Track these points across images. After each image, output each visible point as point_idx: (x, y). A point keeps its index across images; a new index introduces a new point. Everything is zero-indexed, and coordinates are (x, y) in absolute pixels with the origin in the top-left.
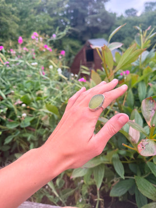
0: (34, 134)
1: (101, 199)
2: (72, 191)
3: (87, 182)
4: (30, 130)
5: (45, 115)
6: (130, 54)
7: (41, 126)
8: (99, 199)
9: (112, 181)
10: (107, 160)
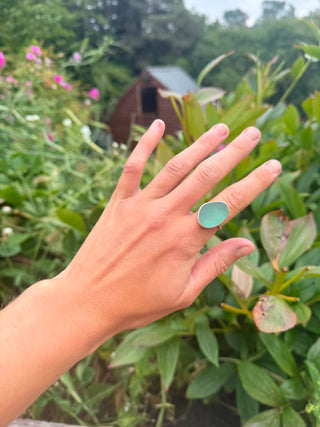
0: (28, 272)
1: (168, 405)
2: (110, 390)
3: (141, 372)
4: (20, 262)
5: (53, 230)
6: (240, 115)
7: (45, 254)
8: (164, 404)
9: (190, 366)
10: (185, 328)
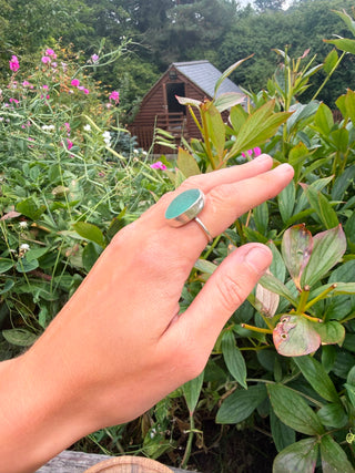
1: (197, 431)
4: (39, 278)
7: (65, 268)
8: (192, 430)
9: (221, 387)
